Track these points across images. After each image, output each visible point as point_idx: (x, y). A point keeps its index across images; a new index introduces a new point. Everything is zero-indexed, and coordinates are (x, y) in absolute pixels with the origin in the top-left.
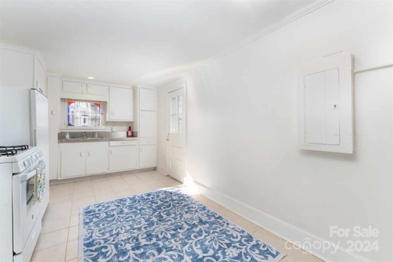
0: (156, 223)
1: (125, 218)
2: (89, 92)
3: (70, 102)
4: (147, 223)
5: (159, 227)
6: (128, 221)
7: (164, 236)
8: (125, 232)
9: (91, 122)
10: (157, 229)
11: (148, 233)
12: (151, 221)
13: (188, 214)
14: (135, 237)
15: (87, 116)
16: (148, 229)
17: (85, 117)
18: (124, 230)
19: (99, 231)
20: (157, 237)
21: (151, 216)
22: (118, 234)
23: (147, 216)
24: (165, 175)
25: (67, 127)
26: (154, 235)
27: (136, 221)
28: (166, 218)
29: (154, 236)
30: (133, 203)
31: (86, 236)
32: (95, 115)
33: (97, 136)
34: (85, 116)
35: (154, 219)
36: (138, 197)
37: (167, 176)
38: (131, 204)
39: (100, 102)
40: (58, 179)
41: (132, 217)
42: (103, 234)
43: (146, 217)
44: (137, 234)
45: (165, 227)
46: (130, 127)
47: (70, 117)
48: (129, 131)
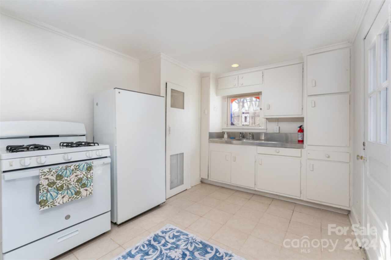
9: (252, 120)
15: (248, 113)
17: (246, 115)
25: (228, 127)
32: (255, 111)
34: (245, 113)
40: (209, 179)
46: (300, 127)
47: (233, 116)
48: (299, 133)
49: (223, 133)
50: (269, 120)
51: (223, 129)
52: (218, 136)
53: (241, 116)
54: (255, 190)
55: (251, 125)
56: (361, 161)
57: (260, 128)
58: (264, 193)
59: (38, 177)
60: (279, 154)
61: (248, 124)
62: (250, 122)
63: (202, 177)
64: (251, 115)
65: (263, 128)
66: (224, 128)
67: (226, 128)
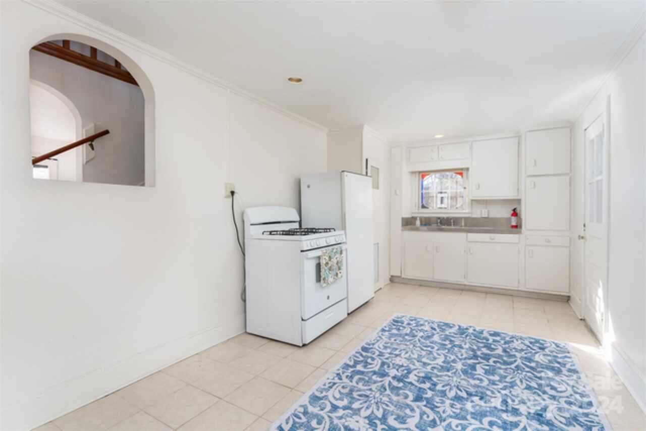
0: (455, 370)
1: (425, 345)
2: (442, 157)
3: (423, 174)
4: (442, 364)
5: (452, 377)
6: (422, 349)
7: (445, 391)
8: (405, 358)
9: (451, 202)
10: (447, 378)
11: (429, 375)
12: (451, 366)
13: (529, 392)
14: (410, 369)
15: (445, 193)
16: (435, 371)
17: (443, 195)
18: (407, 356)
19: (385, 343)
20: (435, 385)
21: (458, 360)
22: (397, 355)
23: (453, 357)
24: (578, 318)
25: (418, 210)
26: (432, 380)
27: (433, 355)
28: (479, 375)
29: (432, 382)
30: (456, 334)
31: (371, 341)
32: (455, 191)
33: (463, 224)
34: (441, 193)
35: (459, 366)
36: (474, 330)
37: (581, 320)
38: (452, 335)
39: (462, 169)
40: (403, 276)
41: (433, 348)
42: (385, 348)
43: (450, 358)
44: (415, 367)
45: (459, 382)
46: (514, 210)
47: (424, 196)
48: (513, 217)
49: (414, 219)
50: (475, 202)
51: (413, 213)
52: (408, 223)
53: (436, 197)
54: (465, 285)
55: (449, 208)
56: (582, 240)
57: (464, 211)
58: (476, 286)
59: (319, 258)
60: (493, 241)
61: (446, 206)
62: (448, 204)
63: (392, 274)
64: (450, 195)
65: (467, 211)
66: (414, 211)
67: (417, 211)
